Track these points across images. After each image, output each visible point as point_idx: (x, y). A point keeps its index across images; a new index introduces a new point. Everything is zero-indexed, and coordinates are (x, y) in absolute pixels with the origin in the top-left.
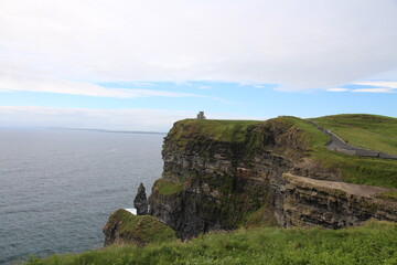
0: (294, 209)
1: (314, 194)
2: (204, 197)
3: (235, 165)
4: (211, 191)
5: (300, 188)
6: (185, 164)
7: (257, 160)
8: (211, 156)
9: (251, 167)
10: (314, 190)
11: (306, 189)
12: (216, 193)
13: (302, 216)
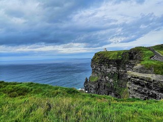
0: (131, 86)
1: (138, 80)
2: (107, 82)
3: (118, 69)
4: (109, 80)
5: (132, 77)
6: (99, 69)
7: (127, 66)
8: (109, 65)
9: (125, 69)
10: (138, 78)
11: (135, 78)
12: (111, 80)
13: (134, 90)
